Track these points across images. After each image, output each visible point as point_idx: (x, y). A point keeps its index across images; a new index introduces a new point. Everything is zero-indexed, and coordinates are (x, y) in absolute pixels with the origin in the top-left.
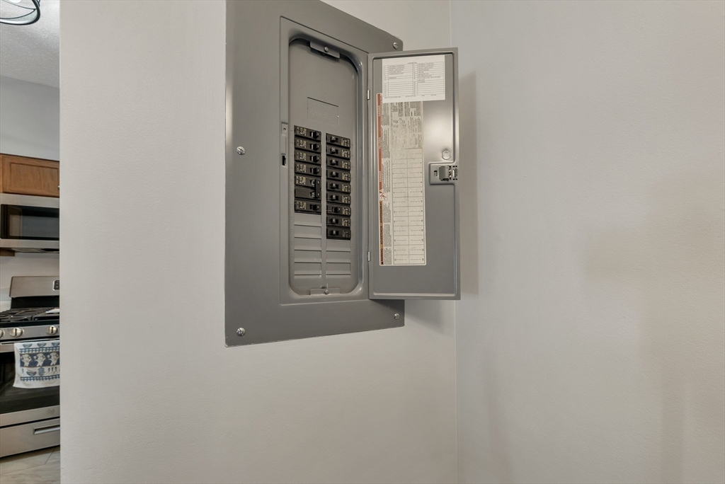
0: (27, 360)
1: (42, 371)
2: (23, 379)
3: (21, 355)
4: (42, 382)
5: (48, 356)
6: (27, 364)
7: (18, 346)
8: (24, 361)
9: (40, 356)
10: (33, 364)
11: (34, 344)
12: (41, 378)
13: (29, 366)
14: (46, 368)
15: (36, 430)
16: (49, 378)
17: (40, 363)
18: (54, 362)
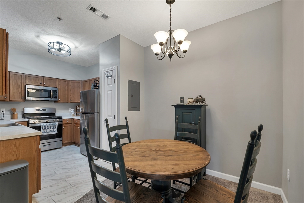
1: (47, 131)
2: (42, 132)
3: (42, 126)
6: (43, 129)
7: (42, 124)
11: (45, 124)
12: (46, 132)
14: (48, 130)
15: (44, 145)
16: (48, 132)
17: (46, 129)
18: (49, 128)
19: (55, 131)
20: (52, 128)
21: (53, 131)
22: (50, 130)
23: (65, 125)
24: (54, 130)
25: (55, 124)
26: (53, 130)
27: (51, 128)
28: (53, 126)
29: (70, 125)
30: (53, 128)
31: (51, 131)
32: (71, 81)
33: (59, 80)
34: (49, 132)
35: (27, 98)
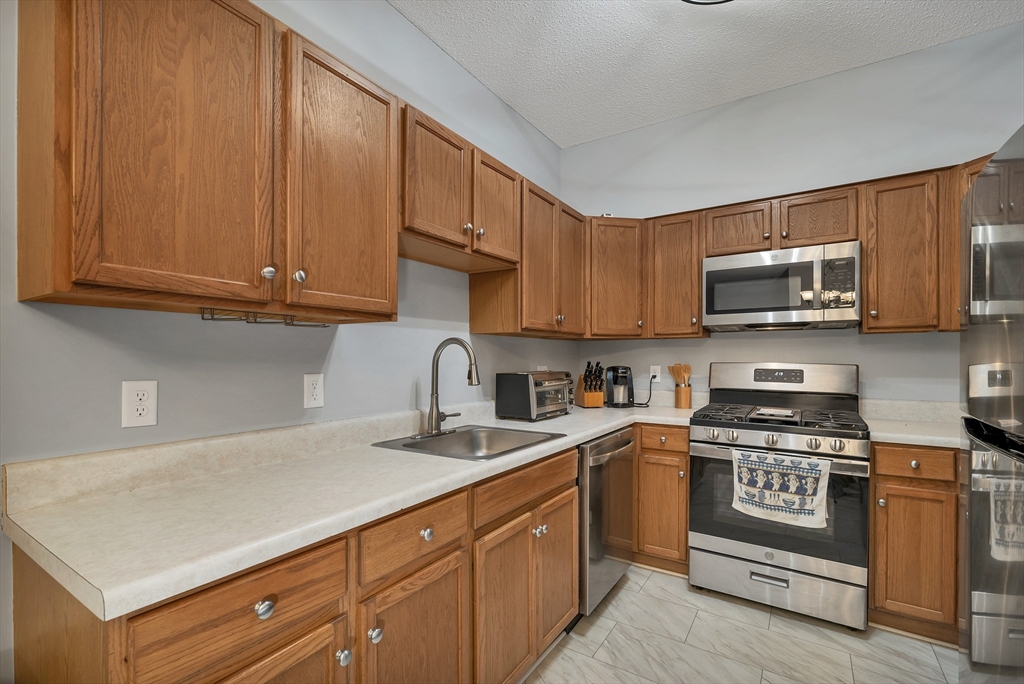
0: (746, 477)
1: (762, 496)
2: (741, 499)
3: (739, 467)
4: (761, 510)
5: (770, 477)
6: (745, 481)
7: (736, 455)
8: (742, 475)
9: (760, 473)
10: (752, 483)
11: (754, 456)
12: (761, 504)
13: (748, 484)
14: (767, 493)
15: (753, 573)
16: (770, 507)
17: (760, 484)
18: (776, 487)
19: (811, 512)
20: (793, 489)
21: (801, 511)
22: (784, 495)
23: (893, 487)
24: (803, 503)
25: (813, 468)
26: (797, 499)
27: (784, 488)
28: (800, 478)
29: (942, 494)
30: (801, 491)
31: (788, 507)
32: (967, 165)
33: (872, 191)
34: (777, 508)
35: (709, 320)
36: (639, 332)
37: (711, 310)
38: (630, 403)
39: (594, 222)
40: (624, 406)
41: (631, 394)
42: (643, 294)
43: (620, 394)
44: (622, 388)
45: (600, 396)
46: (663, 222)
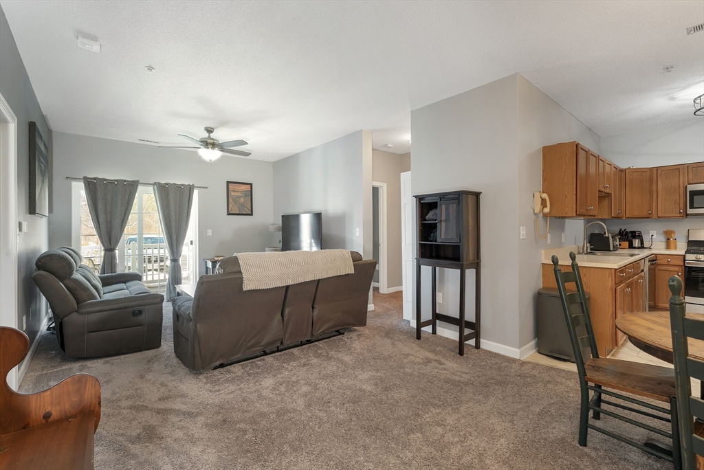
35: (690, 211)
36: (649, 216)
37: (692, 207)
38: (642, 247)
39: (627, 171)
40: (639, 248)
41: (642, 243)
42: (651, 200)
43: (636, 243)
44: (637, 240)
45: (626, 244)
46: (662, 169)
